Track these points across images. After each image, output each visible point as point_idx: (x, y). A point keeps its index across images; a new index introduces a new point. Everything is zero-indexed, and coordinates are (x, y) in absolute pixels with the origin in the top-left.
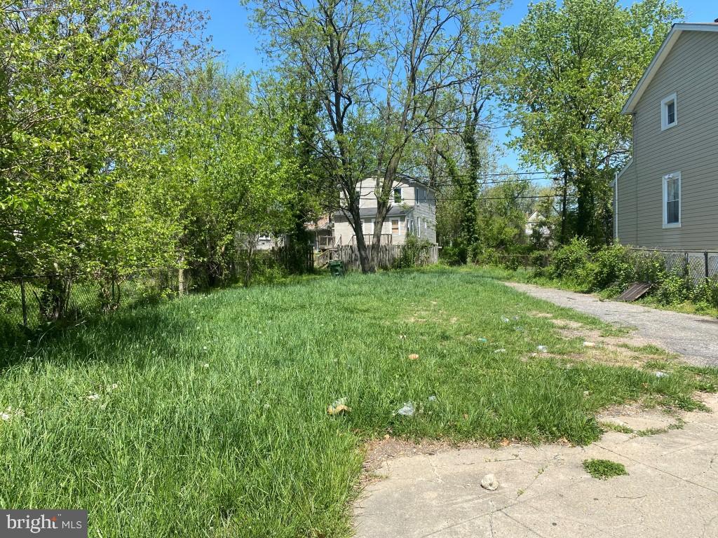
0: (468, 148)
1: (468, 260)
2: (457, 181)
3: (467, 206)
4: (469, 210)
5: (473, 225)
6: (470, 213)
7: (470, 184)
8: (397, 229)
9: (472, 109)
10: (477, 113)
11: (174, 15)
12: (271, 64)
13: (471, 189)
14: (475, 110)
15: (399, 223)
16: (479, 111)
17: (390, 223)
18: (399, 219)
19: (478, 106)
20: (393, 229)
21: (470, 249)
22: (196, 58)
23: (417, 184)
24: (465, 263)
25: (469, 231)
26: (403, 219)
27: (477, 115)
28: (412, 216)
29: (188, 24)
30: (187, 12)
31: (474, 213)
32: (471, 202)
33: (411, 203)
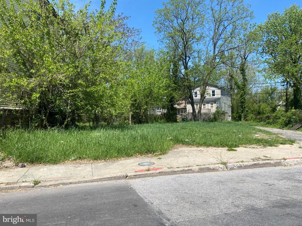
0: (242, 73)
1: (242, 119)
2: (238, 87)
3: (242, 97)
4: (242, 99)
5: (244, 105)
6: (243, 100)
7: (243, 88)
8: (213, 107)
9: (244, 57)
10: (245, 59)
11: (130, 31)
12: (163, 46)
13: (243, 90)
14: (245, 58)
15: (214, 104)
16: (246, 59)
17: (210, 104)
18: (214, 103)
19: (246, 57)
20: (211, 107)
21: (243, 114)
22: (136, 45)
23: (222, 88)
24: (241, 120)
25: (242, 107)
26: (215, 103)
27: (245, 60)
28: (220, 102)
29: (134, 34)
30: (134, 29)
31: (245, 100)
32: (243, 95)
33: (220, 96)
